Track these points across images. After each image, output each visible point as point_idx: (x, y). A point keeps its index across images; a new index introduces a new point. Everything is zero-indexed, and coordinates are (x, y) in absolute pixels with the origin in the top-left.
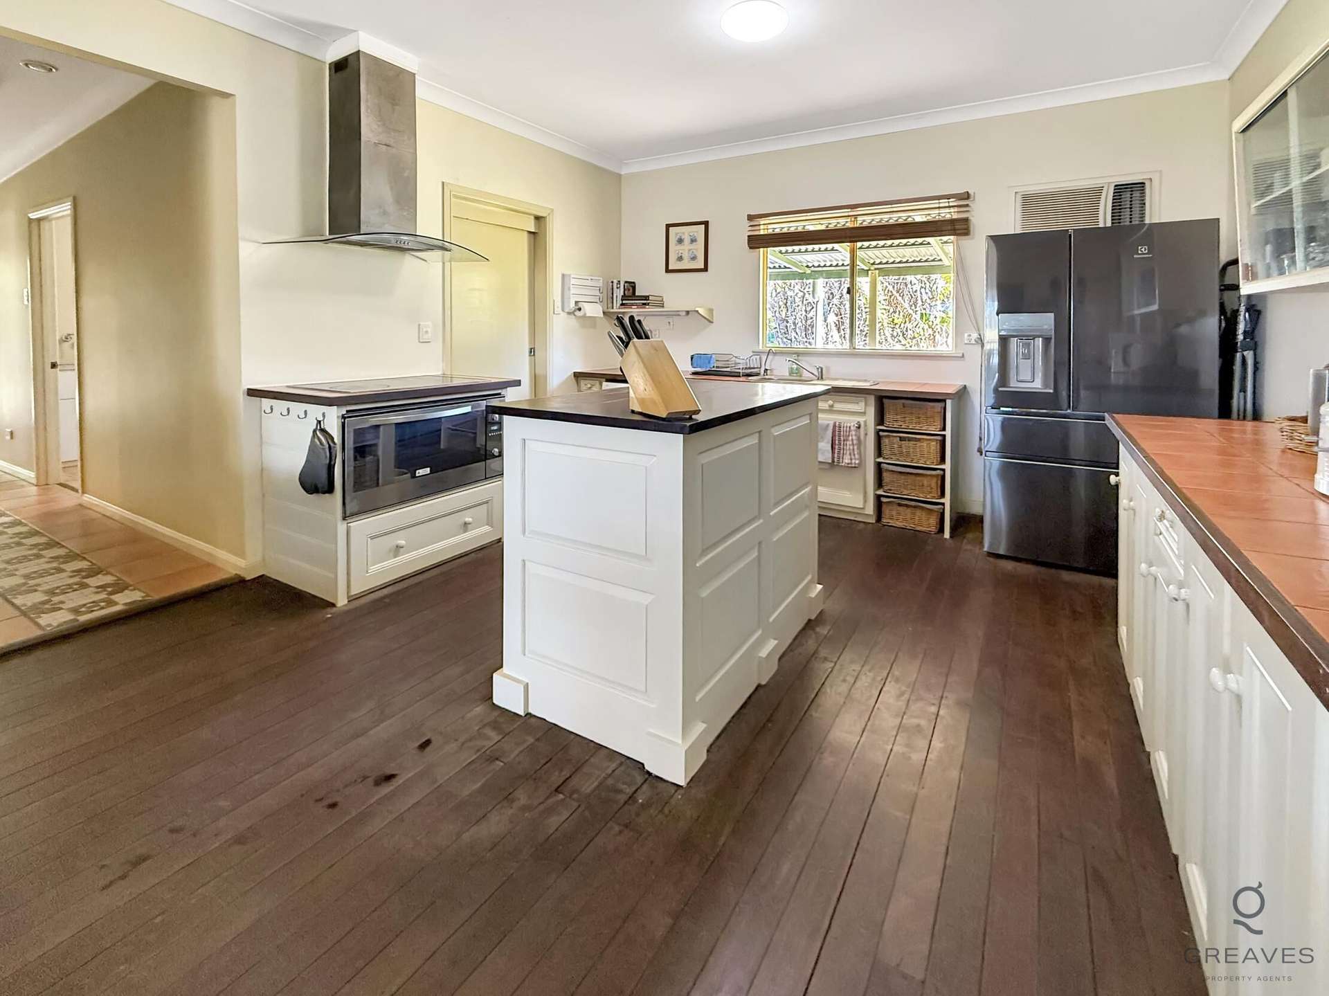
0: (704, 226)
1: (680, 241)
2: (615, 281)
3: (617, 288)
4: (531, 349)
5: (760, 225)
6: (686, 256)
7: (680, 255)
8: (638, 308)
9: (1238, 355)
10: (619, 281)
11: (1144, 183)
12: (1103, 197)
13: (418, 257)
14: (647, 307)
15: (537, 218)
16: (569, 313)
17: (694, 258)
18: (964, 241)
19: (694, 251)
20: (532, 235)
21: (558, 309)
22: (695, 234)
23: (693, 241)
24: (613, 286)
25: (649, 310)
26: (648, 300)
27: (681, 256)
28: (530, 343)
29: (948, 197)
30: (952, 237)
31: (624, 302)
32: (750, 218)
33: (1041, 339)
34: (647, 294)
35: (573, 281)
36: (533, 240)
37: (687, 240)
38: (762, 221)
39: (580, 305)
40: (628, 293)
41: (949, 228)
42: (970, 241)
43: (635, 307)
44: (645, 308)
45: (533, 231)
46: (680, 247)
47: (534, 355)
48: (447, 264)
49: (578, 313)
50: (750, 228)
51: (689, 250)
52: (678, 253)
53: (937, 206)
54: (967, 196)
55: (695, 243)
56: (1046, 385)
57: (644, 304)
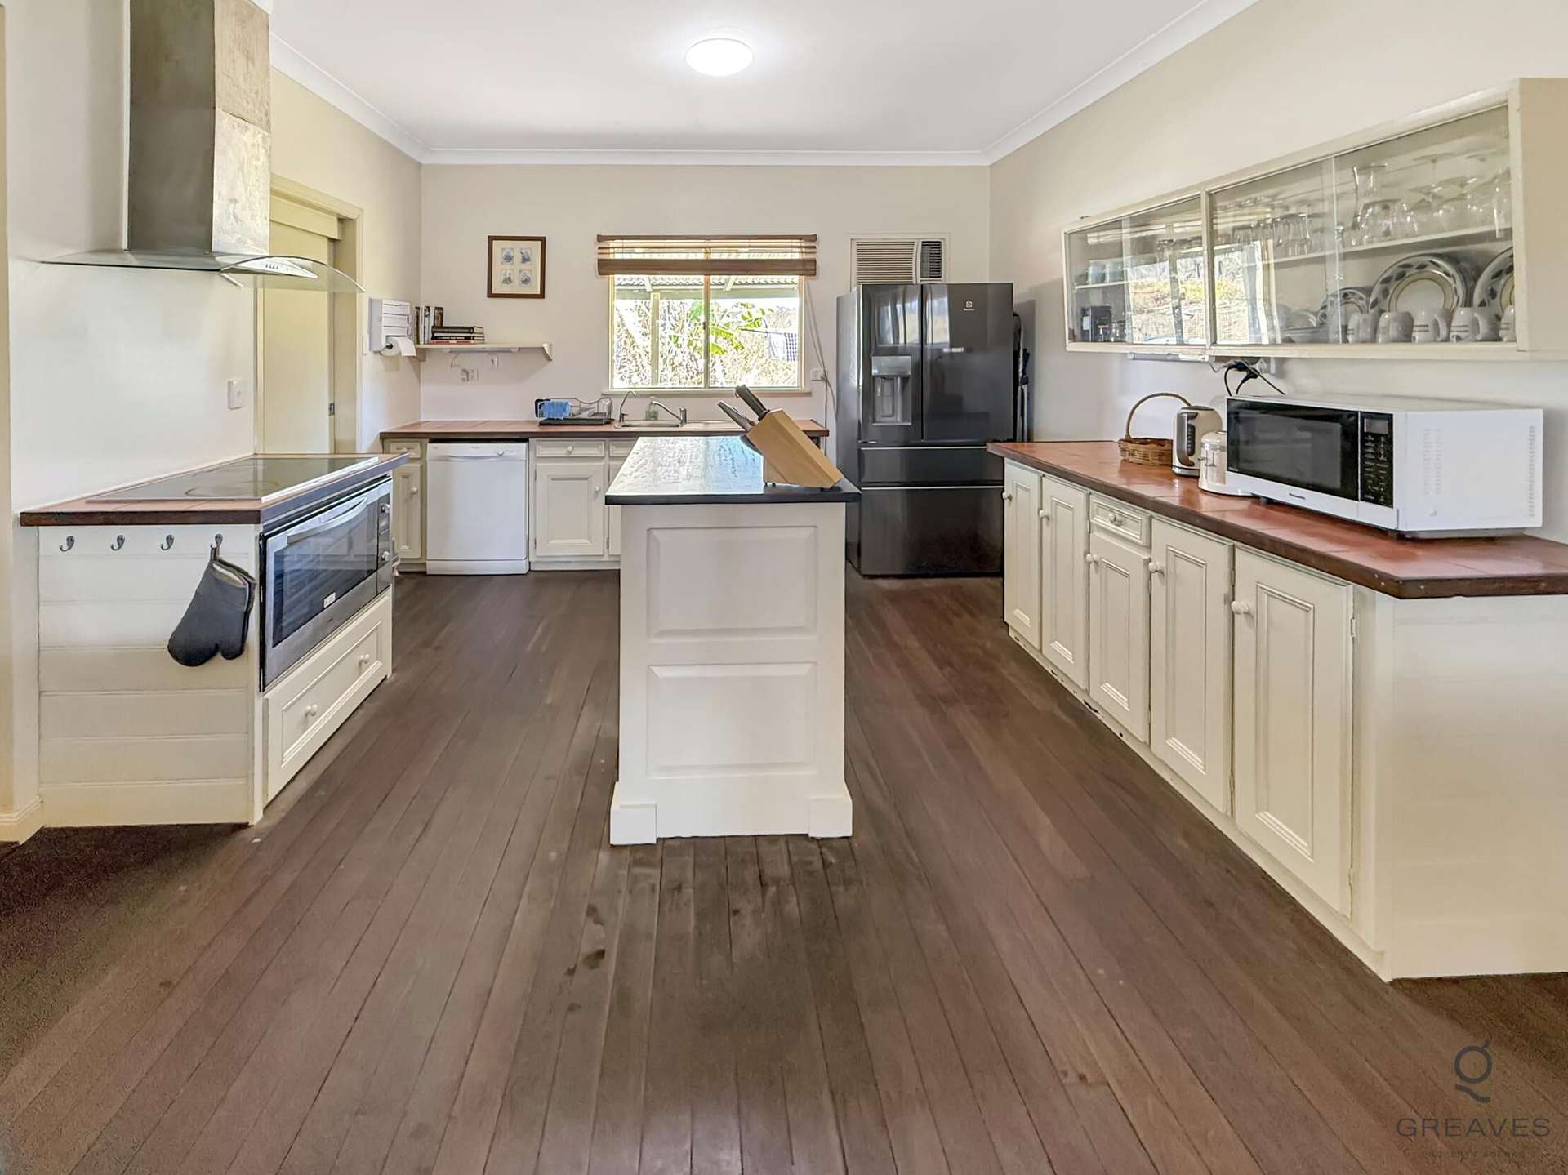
0: (540, 242)
1: (509, 258)
2: (423, 307)
3: (425, 316)
4: (331, 405)
5: (609, 248)
6: (516, 279)
7: (508, 276)
8: (458, 343)
9: (1020, 388)
10: (428, 308)
11: (940, 242)
12: (915, 249)
13: (228, 280)
14: (472, 342)
15: (342, 220)
16: (375, 352)
17: (526, 281)
18: (813, 282)
19: (527, 272)
20: (332, 243)
21: (366, 349)
22: (529, 252)
23: (525, 260)
24: (418, 313)
25: (475, 346)
26: (473, 333)
27: (509, 278)
28: (330, 399)
29: (800, 238)
30: (796, 278)
31: (436, 335)
32: (600, 238)
33: (899, 379)
34: (472, 326)
35: (385, 309)
36: (332, 248)
37: (517, 258)
38: (612, 244)
39: (393, 341)
40: (438, 324)
41: (801, 268)
42: (813, 281)
43: (455, 342)
44: (468, 343)
45: (336, 238)
46: (507, 266)
47: (334, 413)
48: (260, 291)
49: (388, 352)
50: (600, 251)
51: (520, 271)
52: (505, 274)
53: (789, 244)
54: (814, 238)
55: (528, 263)
56: (904, 419)
57: (467, 338)
